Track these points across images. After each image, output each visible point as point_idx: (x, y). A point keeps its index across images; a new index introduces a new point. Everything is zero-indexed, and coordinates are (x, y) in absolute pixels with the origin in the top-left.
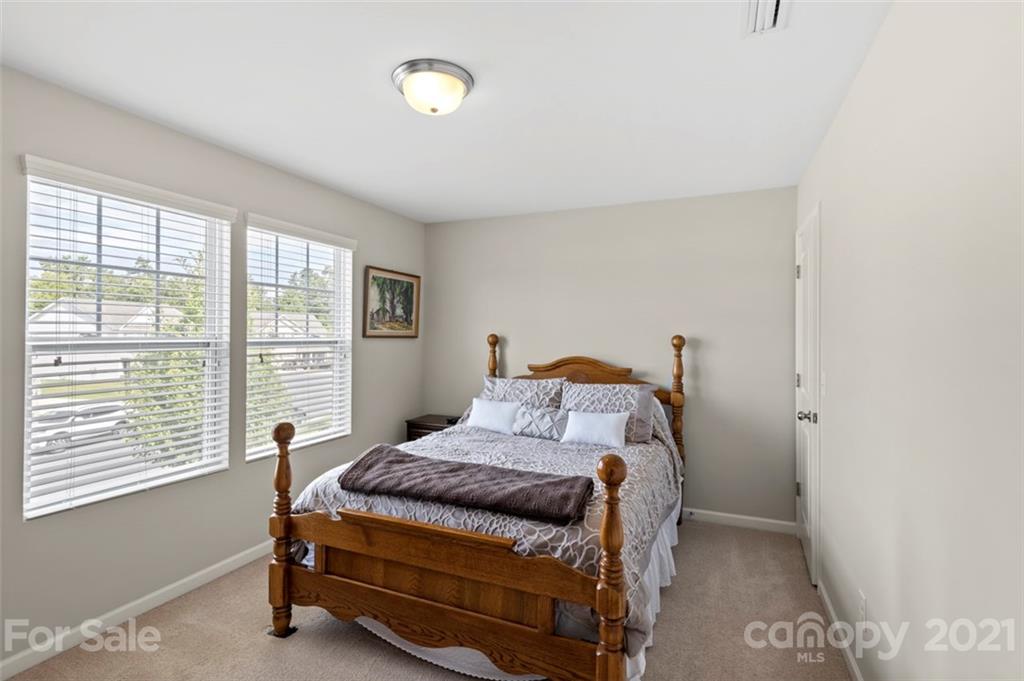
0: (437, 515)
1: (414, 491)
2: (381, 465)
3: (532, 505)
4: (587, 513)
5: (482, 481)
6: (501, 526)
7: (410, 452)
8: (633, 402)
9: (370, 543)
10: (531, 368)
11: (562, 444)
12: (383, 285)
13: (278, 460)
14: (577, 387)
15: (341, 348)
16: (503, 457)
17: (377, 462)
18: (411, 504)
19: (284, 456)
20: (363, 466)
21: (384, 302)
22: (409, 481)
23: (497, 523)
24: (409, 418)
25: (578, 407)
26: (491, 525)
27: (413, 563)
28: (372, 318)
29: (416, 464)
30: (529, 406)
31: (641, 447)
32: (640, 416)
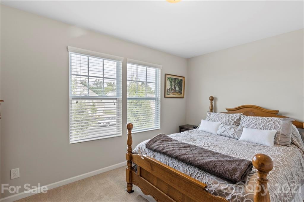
0: (176, 164)
1: (168, 153)
2: (159, 141)
3: (217, 170)
4: (248, 180)
5: (195, 154)
6: (201, 176)
7: (171, 138)
8: (279, 125)
9: (152, 170)
10: (227, 109)
11: (240, 141)
12: (171, 80)
13: (128, 135)
14: (248, 118)
15: (157, 101)
16: (210, 144)
17: (159, 140)
18: (167, 158)
19: (130, 134)
20: (154, 141)
21: (172, 86)
22: (167, 149)
23: (200, 174)
24: (181, 125)
25: (248, 126)
26: (197, 174)
27: (166, 182)
28: (168, 91)
29: (172, 142)
30: (224, 124)
31: (284, 148)
32: (283, 133)
